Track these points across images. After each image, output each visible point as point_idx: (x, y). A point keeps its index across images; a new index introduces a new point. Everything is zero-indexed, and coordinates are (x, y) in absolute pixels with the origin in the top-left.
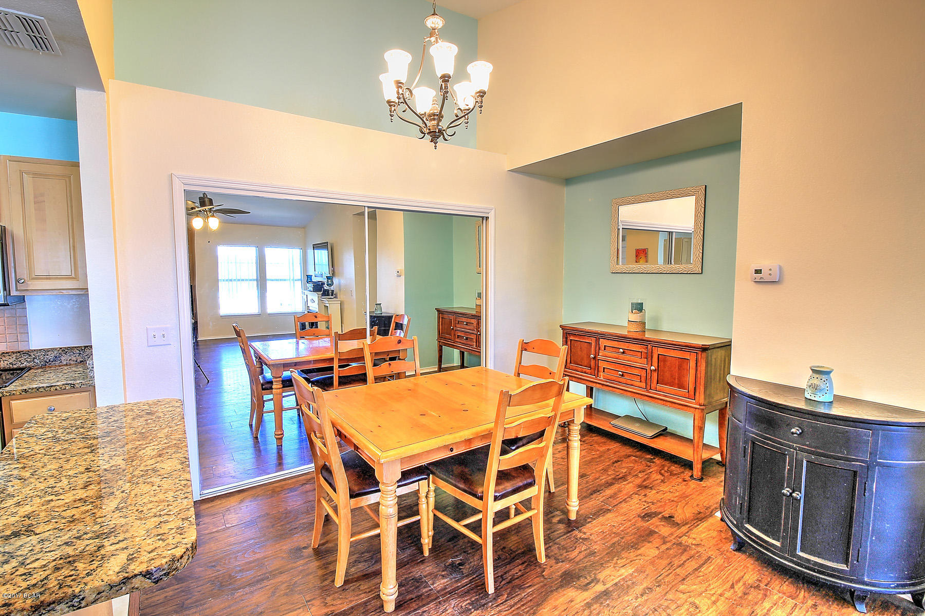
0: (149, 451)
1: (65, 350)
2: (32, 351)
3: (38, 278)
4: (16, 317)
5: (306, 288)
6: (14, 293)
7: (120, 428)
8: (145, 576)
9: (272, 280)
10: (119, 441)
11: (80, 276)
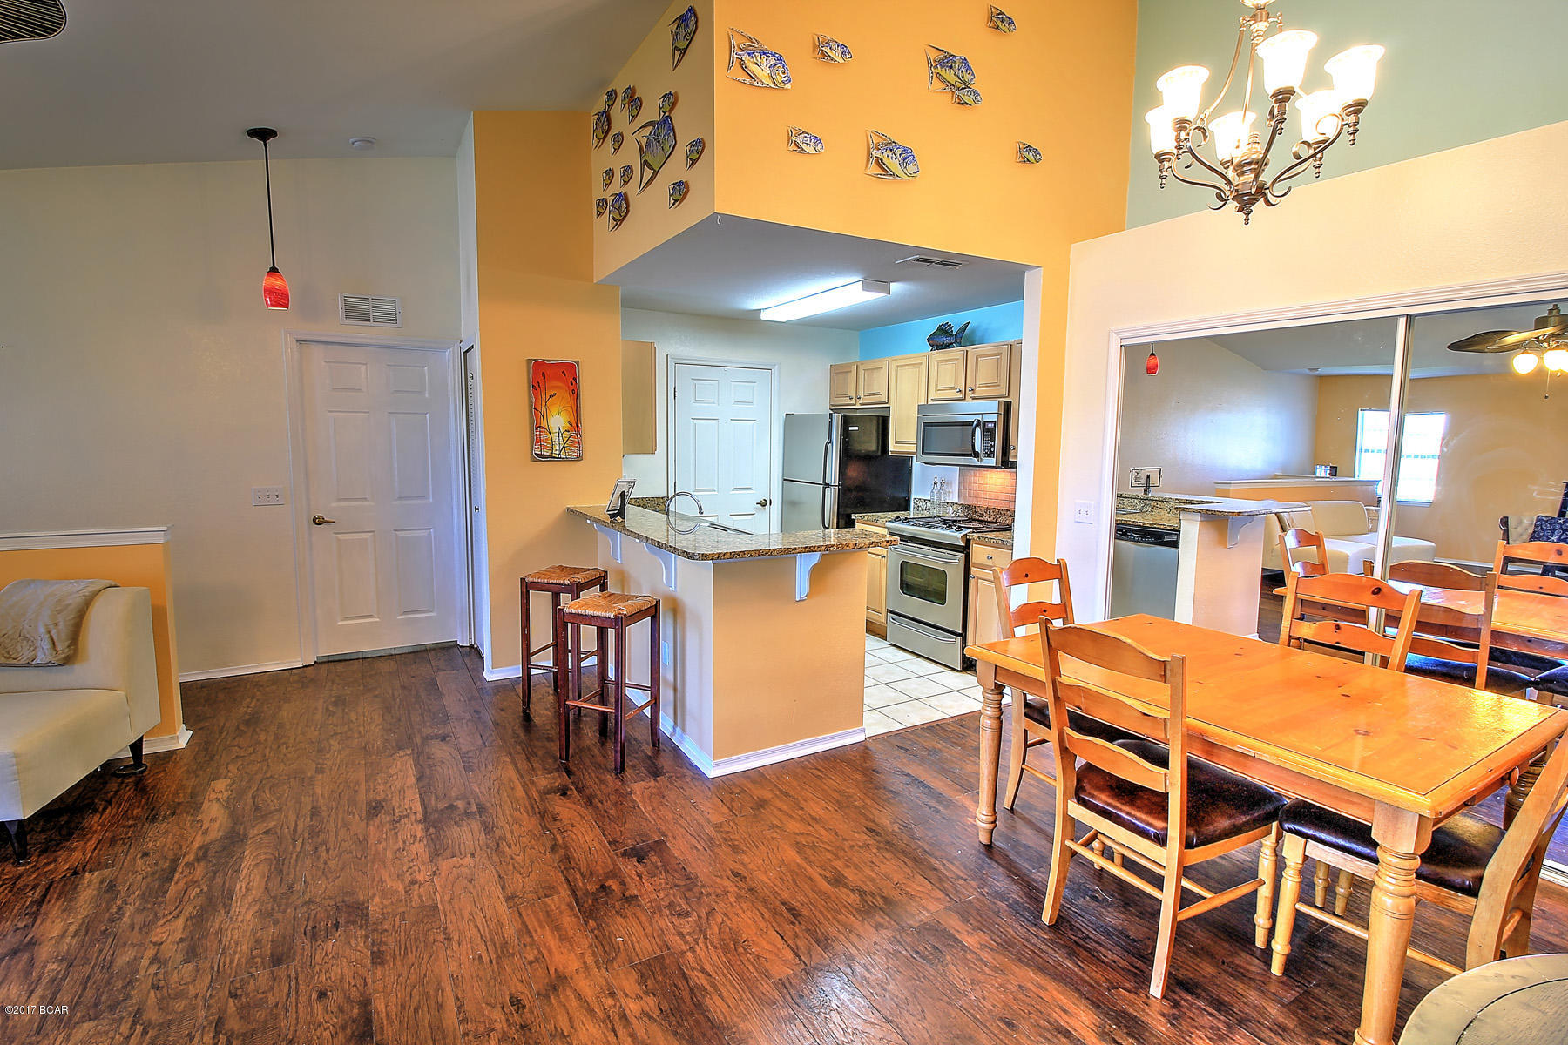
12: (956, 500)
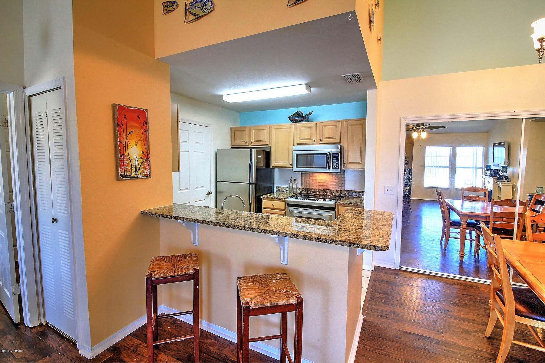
0: (380, 223)
1: (355, 192)
2: (346, 191)
3: (350, 163)
4: (342, 177)
5: (485, 174)
6: (343, 169)
7: (372, 216)
8: (374, 247)
9: (460, 168)
10: (371, 219)
11: (363, 163)
12: (300, 186)
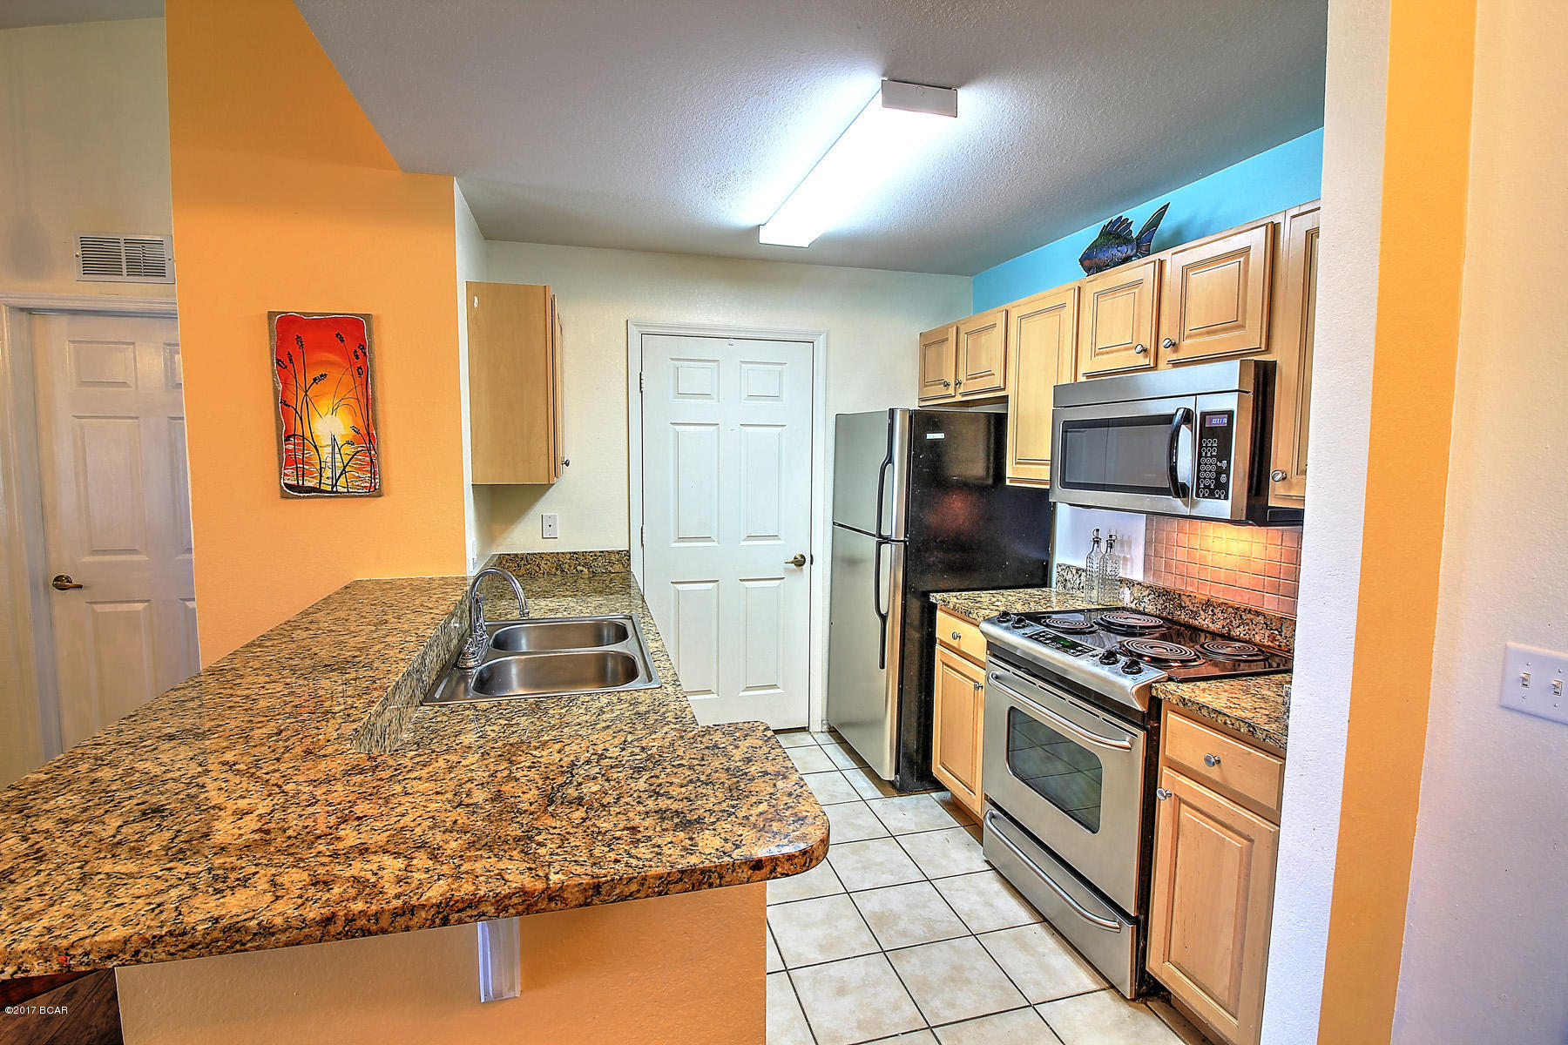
12: (1137, 575)
